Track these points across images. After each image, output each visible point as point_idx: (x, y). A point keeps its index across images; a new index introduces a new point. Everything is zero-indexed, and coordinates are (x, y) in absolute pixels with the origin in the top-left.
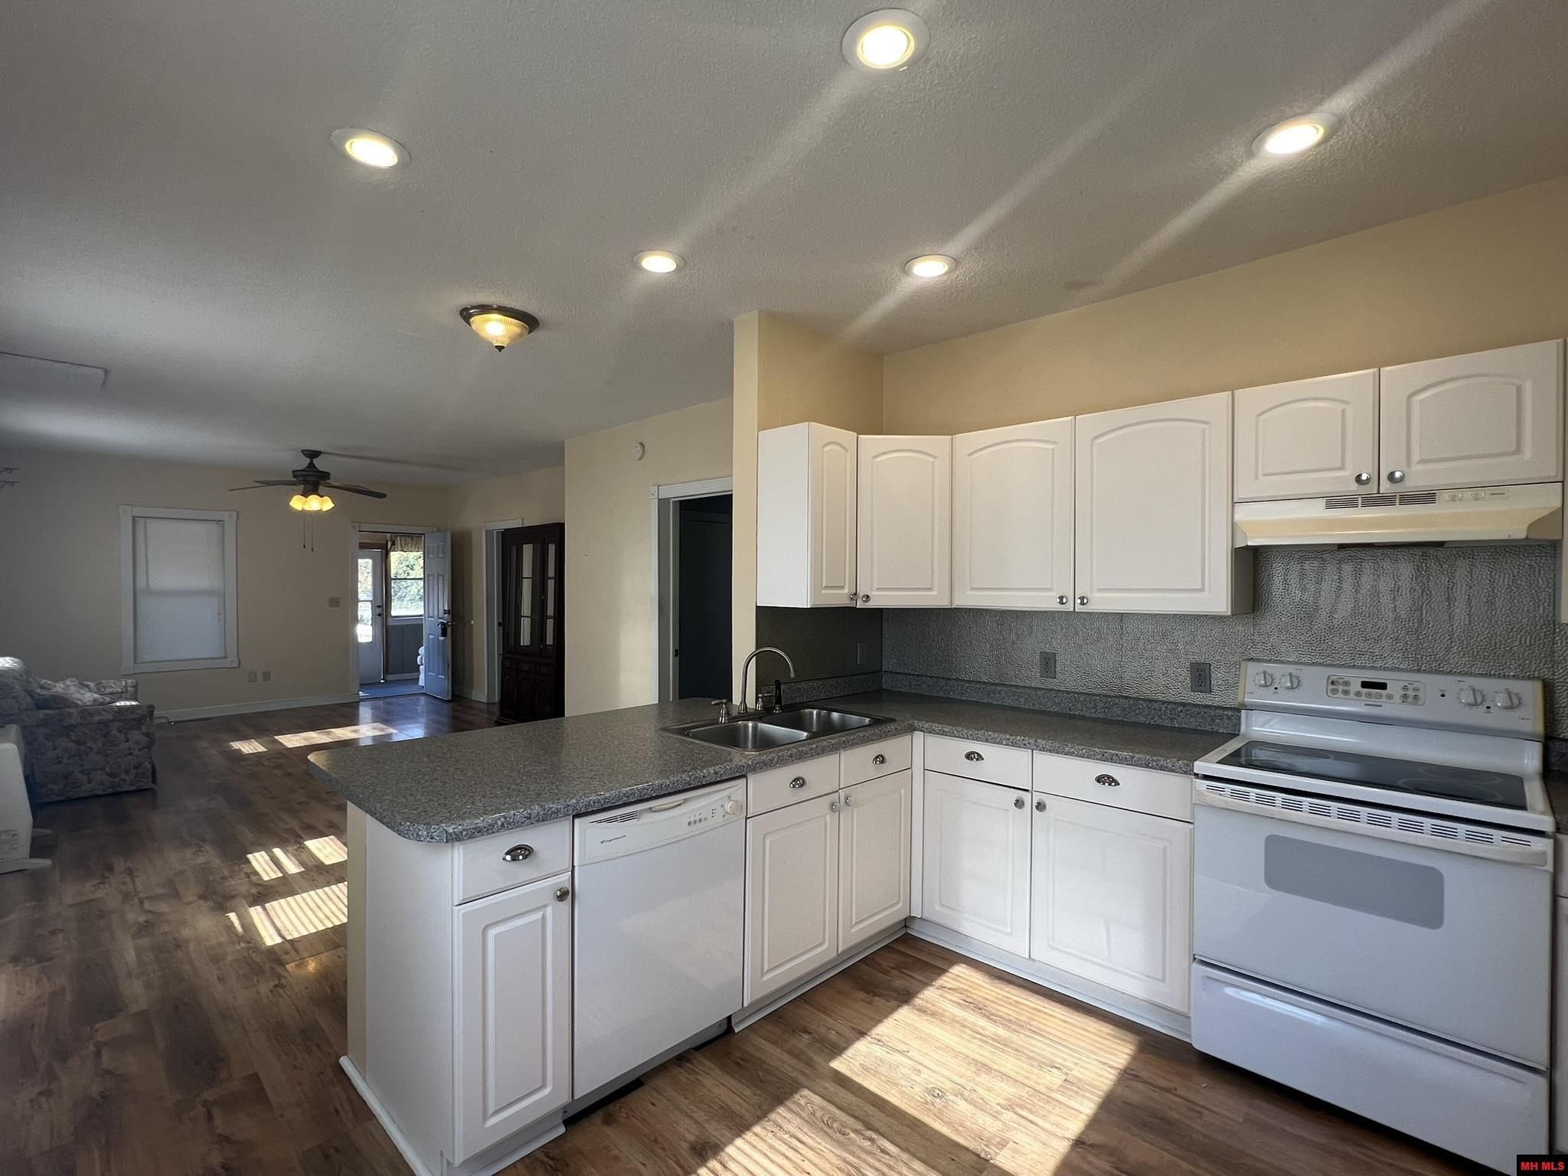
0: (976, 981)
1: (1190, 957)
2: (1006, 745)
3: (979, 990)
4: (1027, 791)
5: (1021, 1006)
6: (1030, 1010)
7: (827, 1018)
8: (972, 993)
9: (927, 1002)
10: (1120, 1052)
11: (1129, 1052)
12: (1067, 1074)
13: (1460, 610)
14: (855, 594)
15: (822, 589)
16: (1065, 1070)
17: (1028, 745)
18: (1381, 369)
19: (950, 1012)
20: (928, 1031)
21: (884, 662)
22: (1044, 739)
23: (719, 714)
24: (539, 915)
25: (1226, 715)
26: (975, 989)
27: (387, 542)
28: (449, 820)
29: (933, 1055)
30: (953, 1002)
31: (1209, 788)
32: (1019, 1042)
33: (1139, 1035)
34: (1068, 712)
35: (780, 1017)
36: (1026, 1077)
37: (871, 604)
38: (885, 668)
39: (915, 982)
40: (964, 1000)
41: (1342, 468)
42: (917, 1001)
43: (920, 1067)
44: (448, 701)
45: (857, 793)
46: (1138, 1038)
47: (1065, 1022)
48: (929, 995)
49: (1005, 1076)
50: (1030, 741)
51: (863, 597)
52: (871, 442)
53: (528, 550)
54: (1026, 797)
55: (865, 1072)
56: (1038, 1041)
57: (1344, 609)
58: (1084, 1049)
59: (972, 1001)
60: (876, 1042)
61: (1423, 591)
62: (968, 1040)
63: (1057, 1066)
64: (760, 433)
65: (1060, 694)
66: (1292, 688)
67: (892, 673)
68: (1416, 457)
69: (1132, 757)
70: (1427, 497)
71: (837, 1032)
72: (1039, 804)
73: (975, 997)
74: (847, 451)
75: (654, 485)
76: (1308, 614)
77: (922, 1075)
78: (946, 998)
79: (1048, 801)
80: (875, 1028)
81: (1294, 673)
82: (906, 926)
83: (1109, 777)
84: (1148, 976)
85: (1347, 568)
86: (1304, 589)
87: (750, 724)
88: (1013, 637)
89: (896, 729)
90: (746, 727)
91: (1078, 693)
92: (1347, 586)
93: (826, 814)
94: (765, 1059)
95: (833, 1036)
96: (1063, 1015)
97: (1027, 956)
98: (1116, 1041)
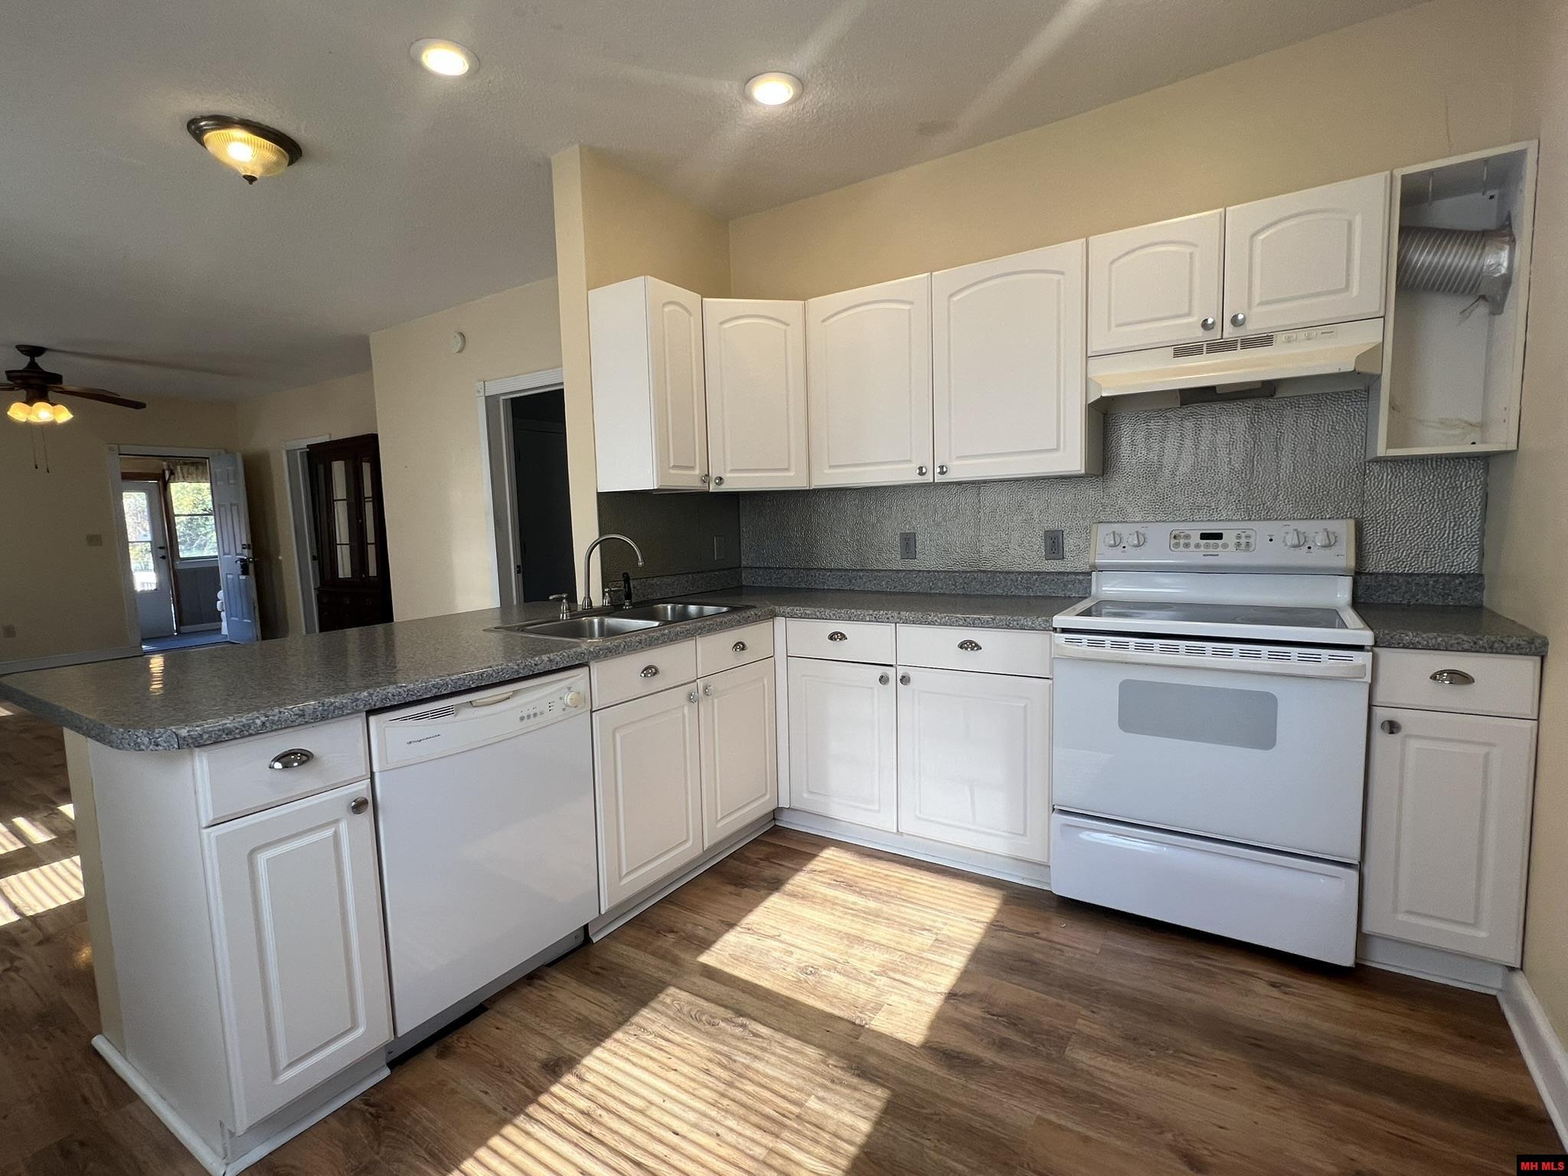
0: (847, 861)
1: (1049, 807)
2: (869, 621)
3: (849, 869)
4: (891, 666)
5: (891, 879)
6: (899, 881)
7: (696, 916)
8: (842, 873)
9: (798, 887)
10: (986, 907)
11: (994, 906)
12: (937, 934)
13: (1286, 462)
14: (708, 475)
15: (669, 468)
16: (935, 931)
17: (891, 619)
18: (1227, 209)
19: (821, 893)
20: (799, 913)
21: (743, 557)
22: (907, 611)
23: (559, 611)
24: (329, 832)
25: (1079, 580)
26: (845, 868)
27: (164, 471)
28: (185, 722)
29: (805, 935)
30: (824, 883)
31: (1068, 640)
32: (890, 911)
33: (1002, 889)
34: (929, 591)
35: (643, 921)
36: (898, 943)
37: (724, 488)
38: (744, 563)
39: (786, 870)
40: (835, 880)
41: (1189, 314)
42: (788, 887)
43: (792, 949)
45: (717, 683)
46: (1001, 892)
47: (933, 887)
48: (800, 880)
49: (877, 945)
50: (893, 614)
51: (716, 478)
52: (718, 306)
53: (339, 469)
54: (890, 671)
55: (735, 961)
56: (909, 908)
57: (1183, 469)
58: (952, 909)
59: (842, 880)
60: (746, 931)
61: (1255, 442)
62: (839, 917)
63: (927, 928)
64: (589, 292)
65: (921, 573)
66: (1138, 546)
67: (751, 568)
68: (1256, 300)
69: (993, 619)
70: (1266, 340)
71: (705, 928)
72: (903, 677)
73: (845, 875)
74: (690, 314)
75: (480, 381)
76: (1152, 472)
77: (794, 956)
78: (817, 881)
79: (913, 673)
80: (746, 918)
81: (1142, 531)
82: (774, 819)
83: (971, 642)
84: (1013, 833)
85: (1189, 424)
86: (1149, 450)
87: (596, 620)
88: (873, 520)
89: (756, 615)
90: (591, 623)
91: (938, 572)
92: (1188, 443)
93: (683, 707)
94: (628, 964)
95: (700, 932)
96: (931, 881)
97: (895, 831)
98: (982, 897)
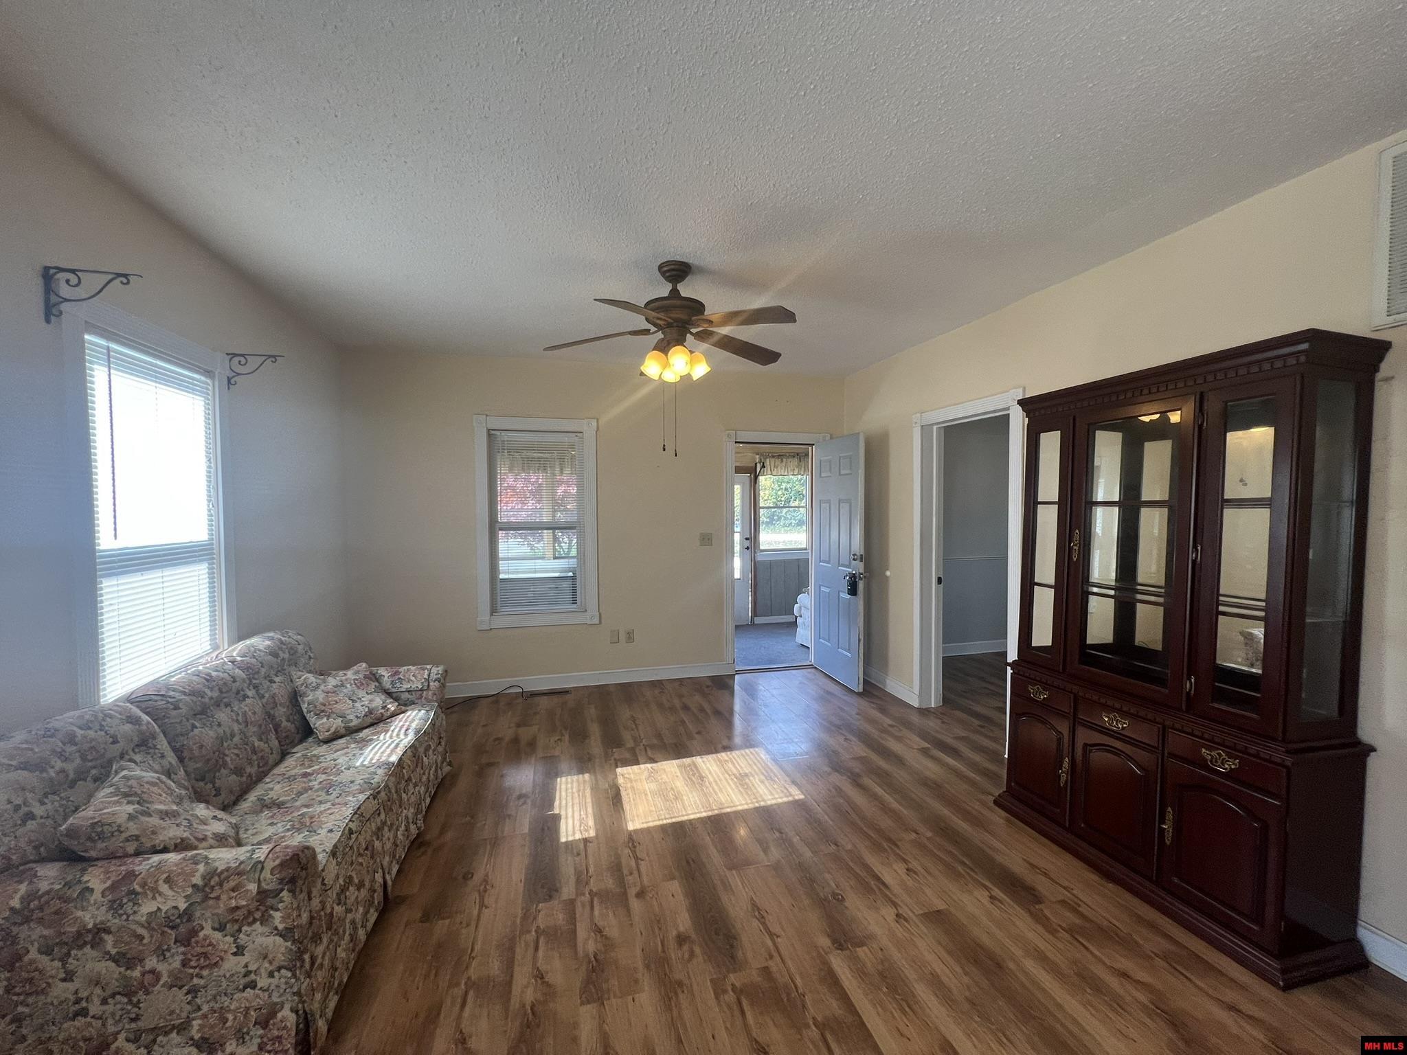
27: (755, 464)
44: (859, 694)
